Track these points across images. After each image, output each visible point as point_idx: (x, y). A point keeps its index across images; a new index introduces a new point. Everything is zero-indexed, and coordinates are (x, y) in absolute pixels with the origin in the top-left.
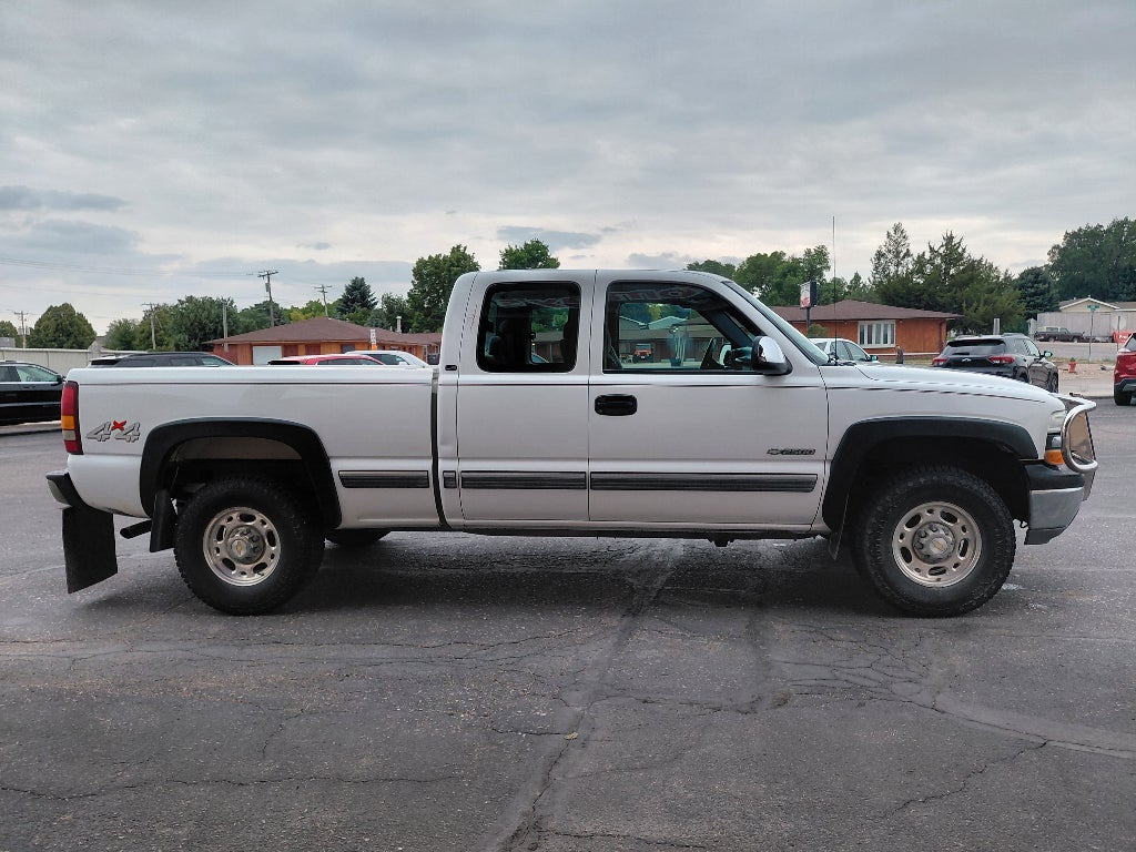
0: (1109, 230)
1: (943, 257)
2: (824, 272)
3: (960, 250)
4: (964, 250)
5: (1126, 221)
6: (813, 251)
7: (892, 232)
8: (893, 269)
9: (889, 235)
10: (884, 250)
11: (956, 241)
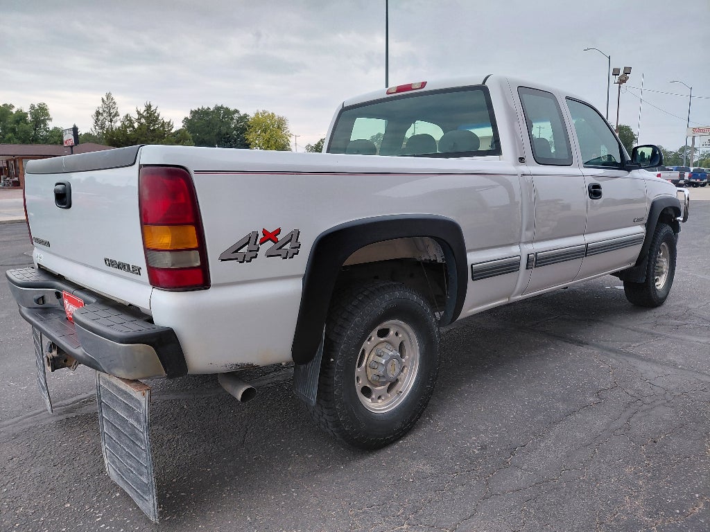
0: (213, 112)
1: (146, 118)
2: (48, 121)
3: (156, 114)
4: (159, 115)
5: (222, 107)
6: (36, 106)
7: (105, 99)
8: (107, 123)
9: (103, 101)
10: (101, 111)
11: (153, 108)
